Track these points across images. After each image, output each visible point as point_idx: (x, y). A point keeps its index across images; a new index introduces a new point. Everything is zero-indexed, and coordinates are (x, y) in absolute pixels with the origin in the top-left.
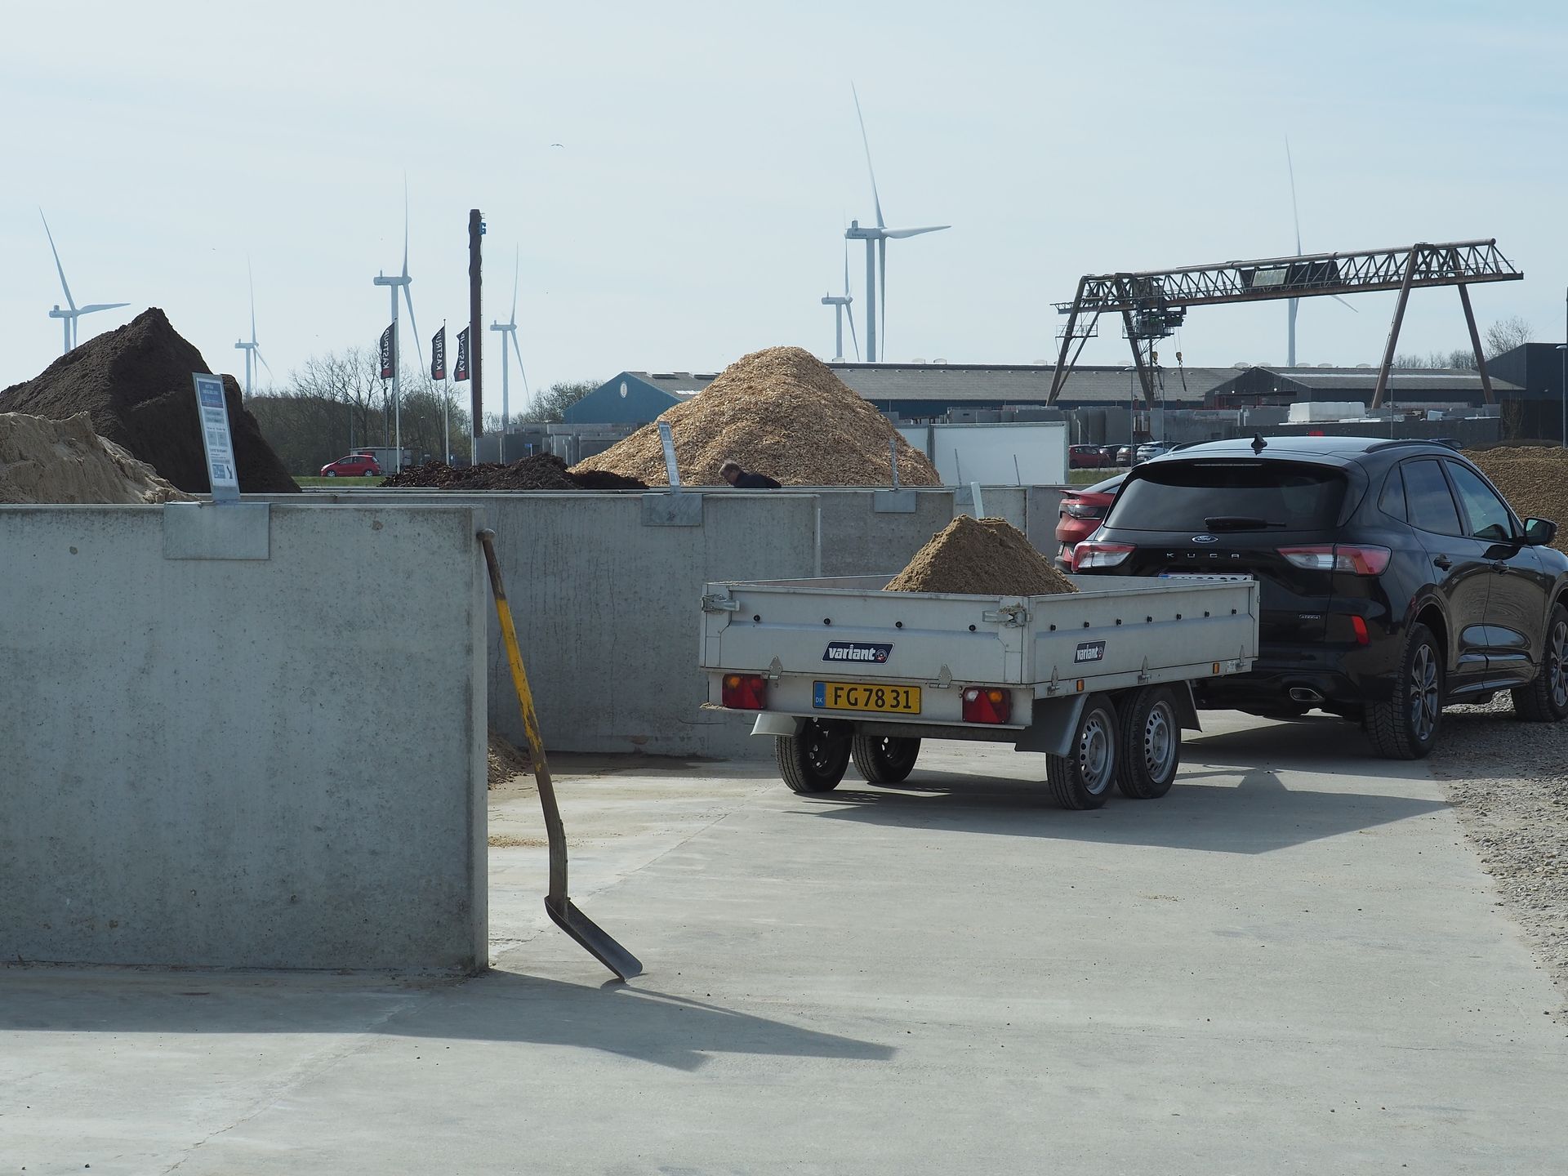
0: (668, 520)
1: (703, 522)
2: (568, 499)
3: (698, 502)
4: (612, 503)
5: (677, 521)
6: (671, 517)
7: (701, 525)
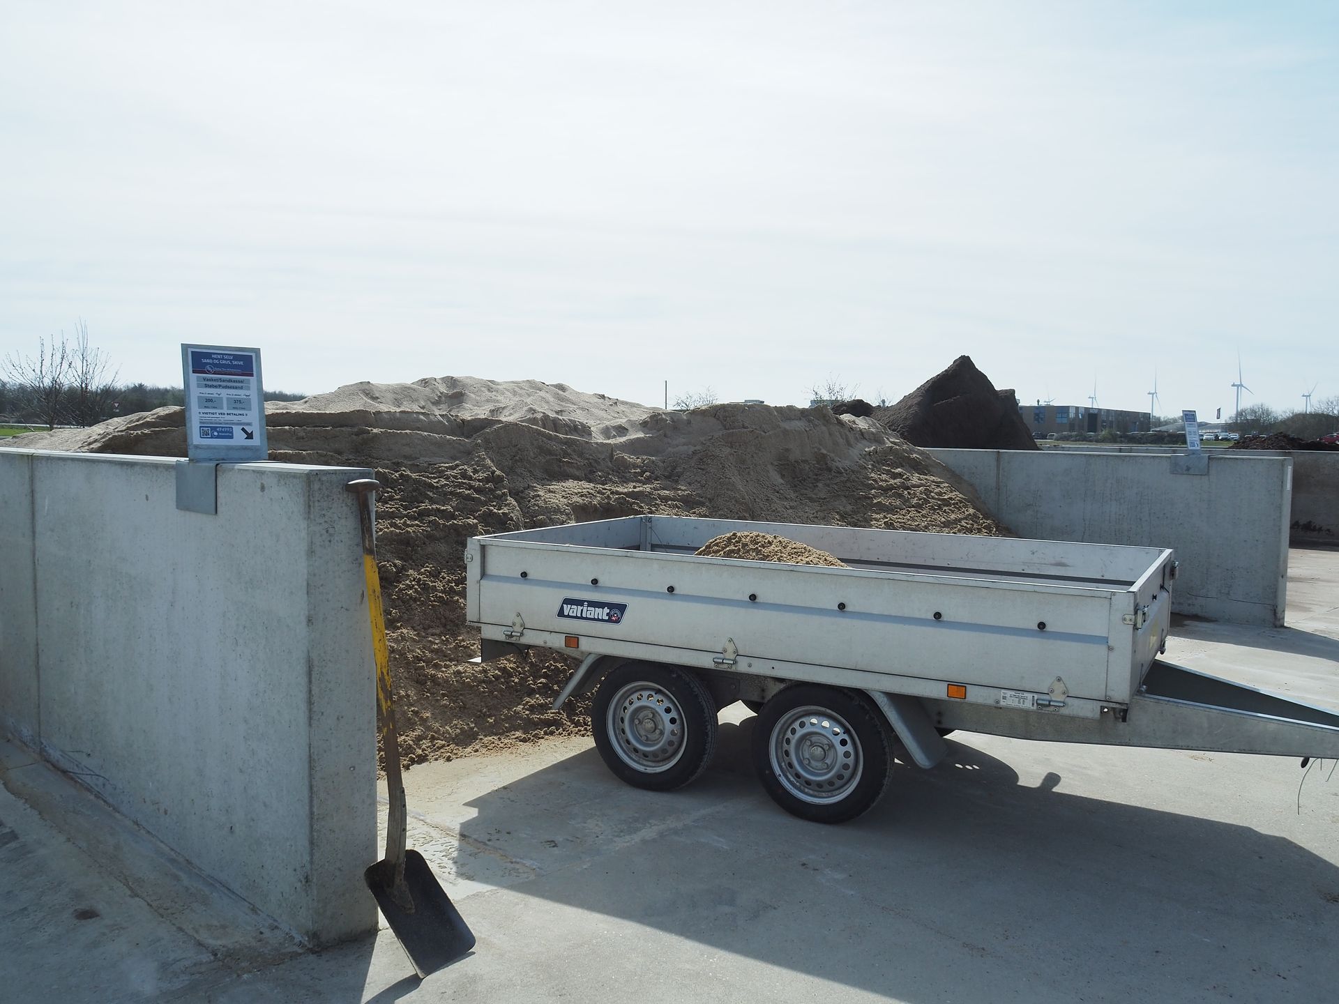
0: (1186, 470)
1: (1208, 472)
2: (1126, 456)
3: (1206, 460)
4: (1152, 460)
5: (1191, 471)
6: (1188, 469)
7: (1208, 474)
